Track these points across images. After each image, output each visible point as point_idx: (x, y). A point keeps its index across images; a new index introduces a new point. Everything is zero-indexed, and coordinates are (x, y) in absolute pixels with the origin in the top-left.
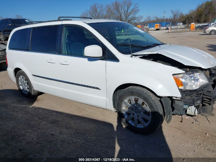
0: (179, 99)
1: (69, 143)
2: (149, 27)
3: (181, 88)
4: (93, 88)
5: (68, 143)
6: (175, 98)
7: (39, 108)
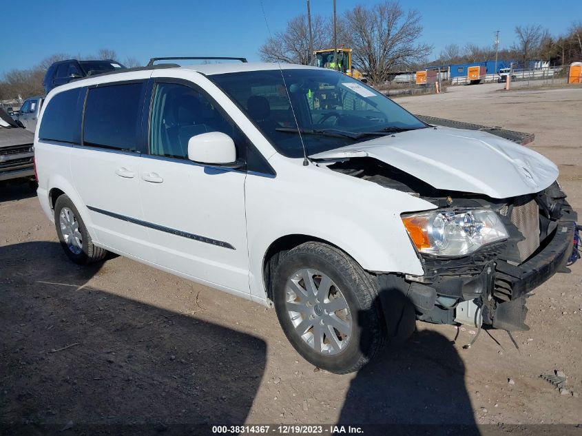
0: (422, 281)
1: (140, 386)
2: (452, 76)
3: (424, 250)
4: (218, 243)
5: (137, 386)
6: (411, 278)
7: (100, 293)
